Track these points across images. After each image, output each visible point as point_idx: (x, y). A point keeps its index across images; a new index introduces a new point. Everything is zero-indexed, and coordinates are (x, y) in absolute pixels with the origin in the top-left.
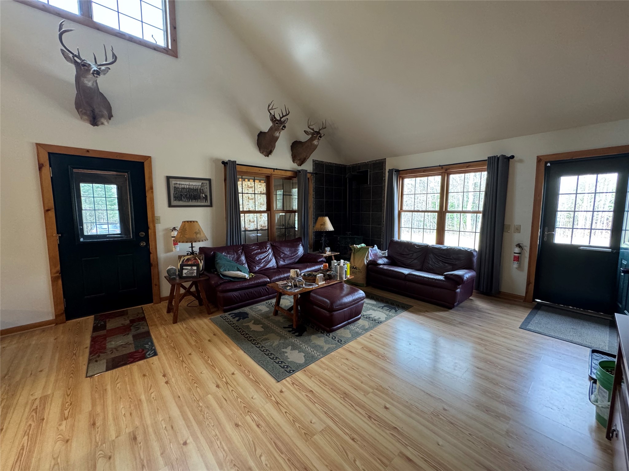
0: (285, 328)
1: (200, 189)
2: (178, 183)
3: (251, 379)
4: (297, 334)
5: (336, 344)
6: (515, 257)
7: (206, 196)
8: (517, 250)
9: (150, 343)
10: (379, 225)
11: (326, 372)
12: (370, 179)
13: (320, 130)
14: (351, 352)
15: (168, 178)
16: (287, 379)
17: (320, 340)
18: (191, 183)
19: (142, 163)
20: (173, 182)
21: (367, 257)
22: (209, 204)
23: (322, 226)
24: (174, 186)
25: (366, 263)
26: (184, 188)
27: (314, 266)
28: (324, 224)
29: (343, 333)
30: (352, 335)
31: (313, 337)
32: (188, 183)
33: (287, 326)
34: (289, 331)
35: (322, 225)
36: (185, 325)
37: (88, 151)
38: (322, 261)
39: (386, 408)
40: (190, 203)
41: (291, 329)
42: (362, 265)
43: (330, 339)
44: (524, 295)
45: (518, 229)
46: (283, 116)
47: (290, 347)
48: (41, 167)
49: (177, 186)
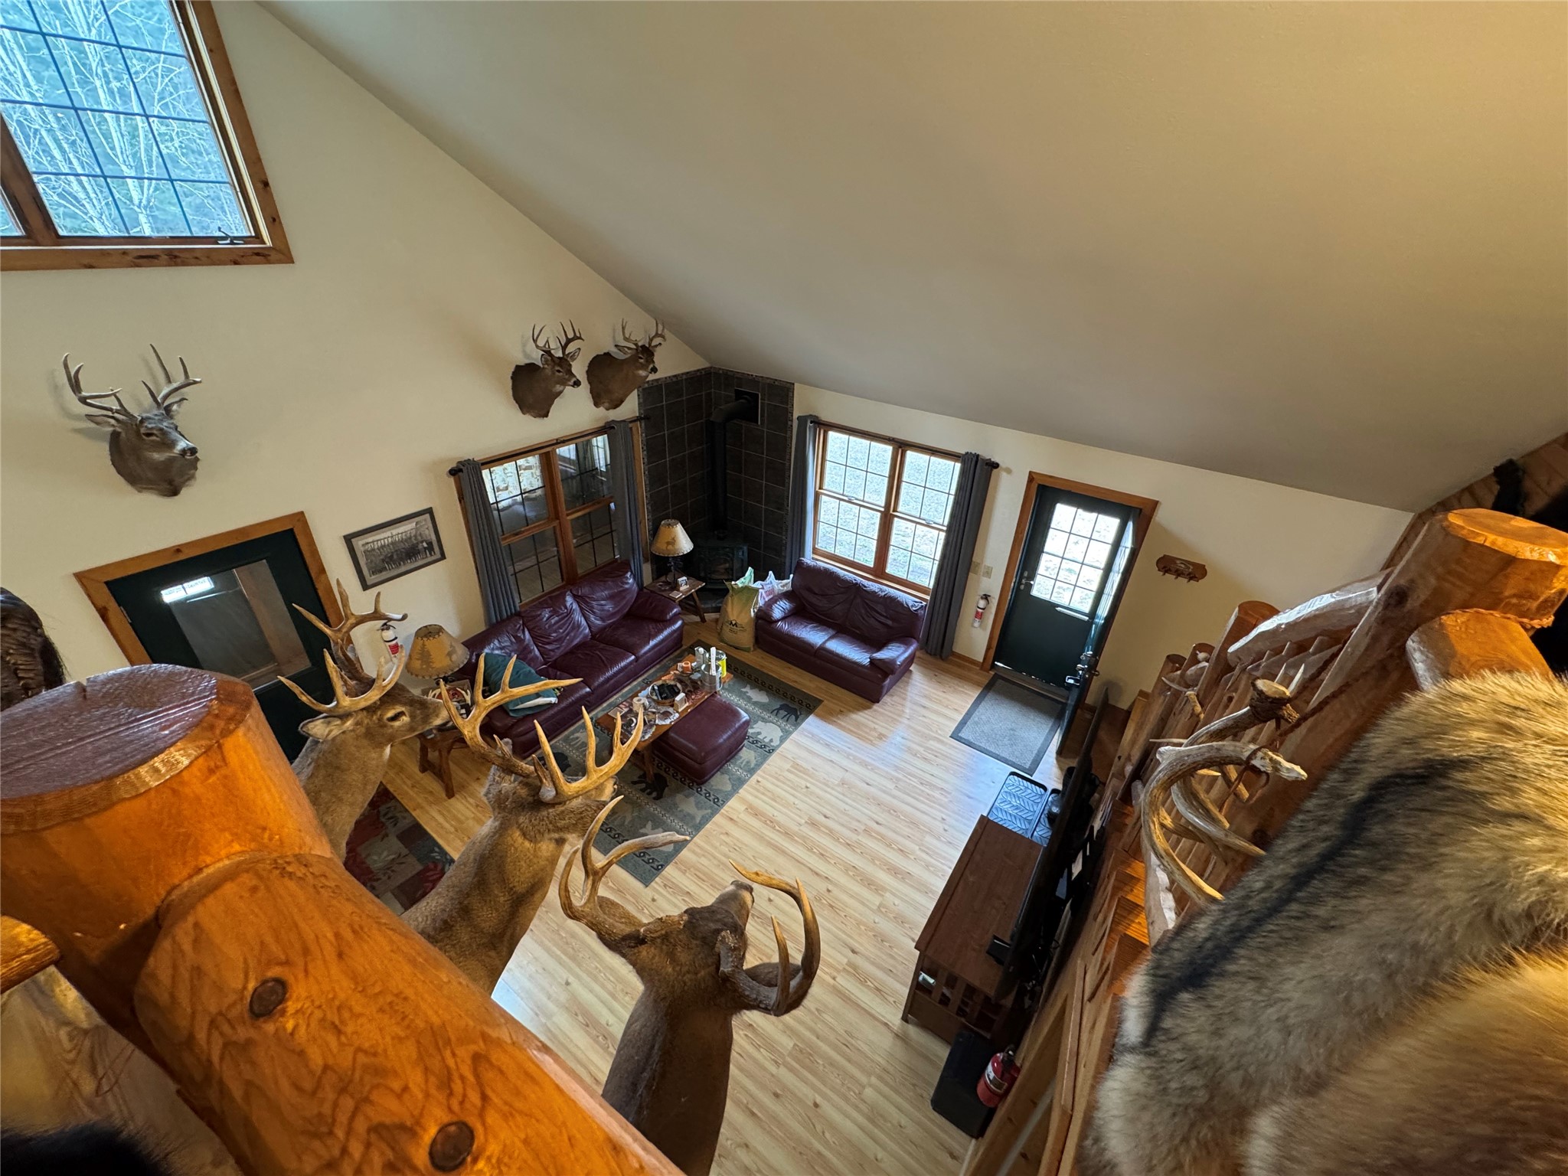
0: (634, 783)
1: (415, 536)
2: (370, 540)
3: (610, 887)
4: (654, 794)
5: (711, 807)
6: (977, 612)
7: (430, 544)
8: (982, 603)
9: (437, 849)
10: (778, 509)
11: (704, 861)
12: (762, 416)
13: (651, 340)
14: (731, 819)
15: (348, 539)
16: (657, 879)
17: (689, 804)
18: (395, 532)
19: (290, 534)
20: (359, 543)
21: (757, 603)
22: (438, 555)
23: (670, 547)
24: (362, 549)
25: (752, 614)
26: (383, 547)
27: (660, 631)
28: (673, 542)
29: (719, 782)
30: (733, 785)
31: (679, 797)
32: (388, 534)
33: (636, 779)
34: (643, 790)
35: (668, 543)
36: (471, 800)
37: (178, 550)
38: (676, 615)
39: (770, 900)
40: (403, 569)
41: (643, 785)
42: (746, 620)
43: (703, 797)
44: (981, 660)
45: (988, 574)
46: (569, 341)
47: (649, 825)
48: (103, 614)
49: (369, 547)
